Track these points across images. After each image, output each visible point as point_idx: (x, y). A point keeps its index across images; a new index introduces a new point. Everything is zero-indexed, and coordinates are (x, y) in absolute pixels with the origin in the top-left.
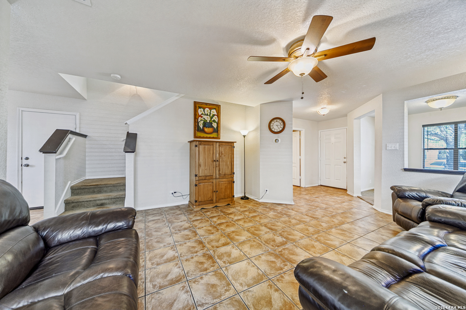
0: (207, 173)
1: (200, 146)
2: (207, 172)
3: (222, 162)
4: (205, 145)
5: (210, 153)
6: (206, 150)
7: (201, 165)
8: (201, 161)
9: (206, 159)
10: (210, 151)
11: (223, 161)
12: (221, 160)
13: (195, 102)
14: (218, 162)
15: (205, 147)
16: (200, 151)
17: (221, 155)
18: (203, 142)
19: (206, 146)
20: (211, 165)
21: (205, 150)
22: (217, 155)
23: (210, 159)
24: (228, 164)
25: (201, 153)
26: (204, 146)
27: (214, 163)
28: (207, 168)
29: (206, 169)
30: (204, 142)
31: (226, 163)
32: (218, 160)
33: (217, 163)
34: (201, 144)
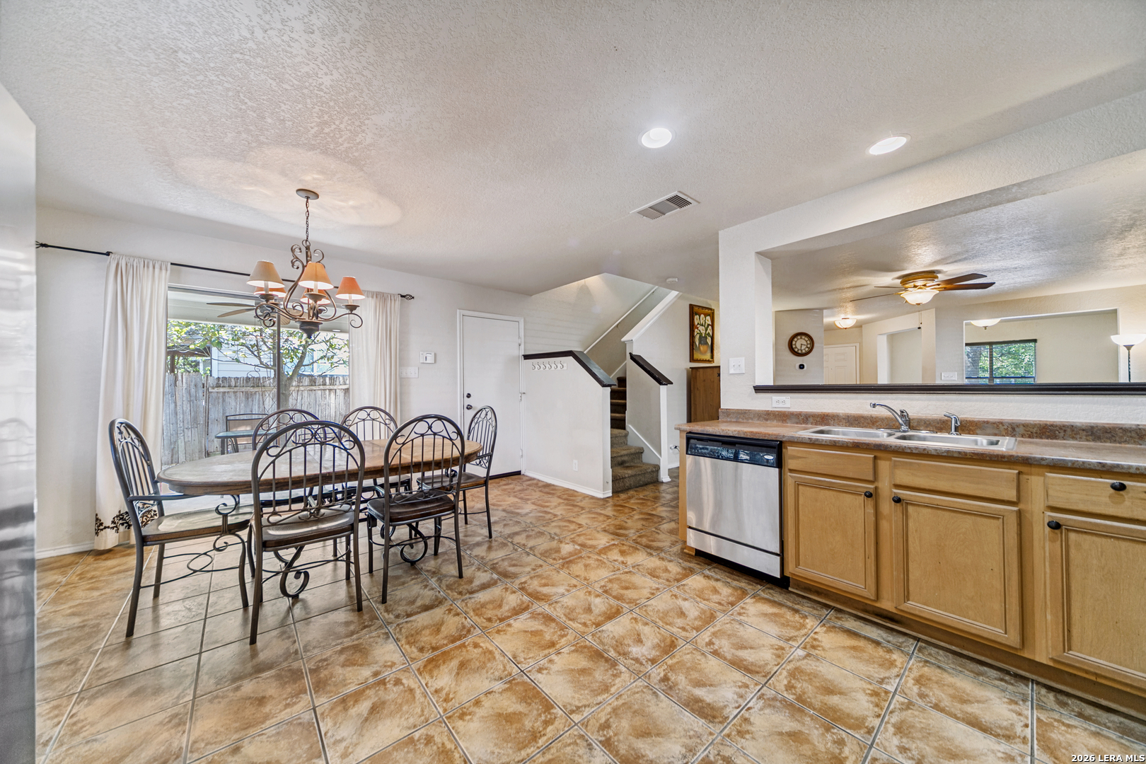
13: (690, 305)
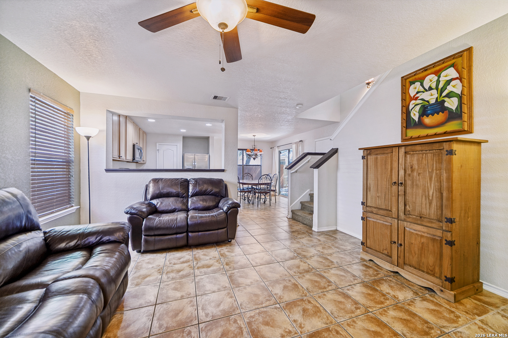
0: (380, 204)
1: (369, 157)
2: (380, 202)
3: (413, 187)
4: (377, 154)
5: (385, 168)
6: (379, 164)
7: (370, 188)
8: (371, 181)
9: (379, 178)
10: (385, 164)
11: (417, 185)
12: (409, 183)
14: (403, 187)
15: (377, 158)
16: (369, 165)
17: (409, 171)
18: (373, 150)
19: (379, 157)
20: (389, 190)
21: (377, 163)
22: (402, 173)
23: (385, 180)
24: (431, 193)
25: (370, 169)
26: (375, 156)
27: (395, 188)
28: (380, 195)
29: (378, 197)
30: (375, 150)
31: (424, 191)
32: (404, 183)
33: (401, 188)
34: (370, 154)
